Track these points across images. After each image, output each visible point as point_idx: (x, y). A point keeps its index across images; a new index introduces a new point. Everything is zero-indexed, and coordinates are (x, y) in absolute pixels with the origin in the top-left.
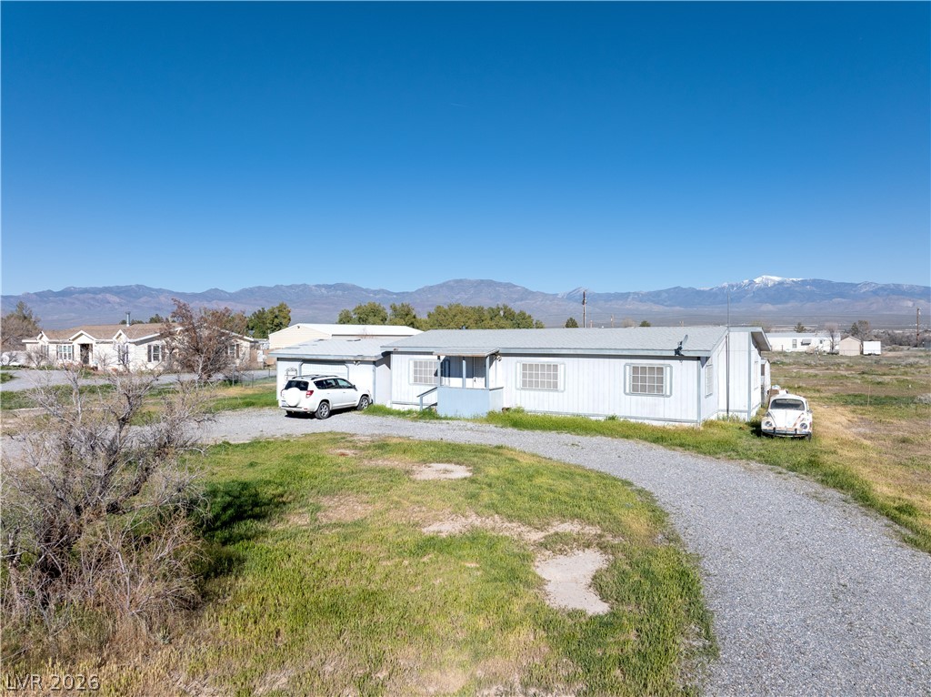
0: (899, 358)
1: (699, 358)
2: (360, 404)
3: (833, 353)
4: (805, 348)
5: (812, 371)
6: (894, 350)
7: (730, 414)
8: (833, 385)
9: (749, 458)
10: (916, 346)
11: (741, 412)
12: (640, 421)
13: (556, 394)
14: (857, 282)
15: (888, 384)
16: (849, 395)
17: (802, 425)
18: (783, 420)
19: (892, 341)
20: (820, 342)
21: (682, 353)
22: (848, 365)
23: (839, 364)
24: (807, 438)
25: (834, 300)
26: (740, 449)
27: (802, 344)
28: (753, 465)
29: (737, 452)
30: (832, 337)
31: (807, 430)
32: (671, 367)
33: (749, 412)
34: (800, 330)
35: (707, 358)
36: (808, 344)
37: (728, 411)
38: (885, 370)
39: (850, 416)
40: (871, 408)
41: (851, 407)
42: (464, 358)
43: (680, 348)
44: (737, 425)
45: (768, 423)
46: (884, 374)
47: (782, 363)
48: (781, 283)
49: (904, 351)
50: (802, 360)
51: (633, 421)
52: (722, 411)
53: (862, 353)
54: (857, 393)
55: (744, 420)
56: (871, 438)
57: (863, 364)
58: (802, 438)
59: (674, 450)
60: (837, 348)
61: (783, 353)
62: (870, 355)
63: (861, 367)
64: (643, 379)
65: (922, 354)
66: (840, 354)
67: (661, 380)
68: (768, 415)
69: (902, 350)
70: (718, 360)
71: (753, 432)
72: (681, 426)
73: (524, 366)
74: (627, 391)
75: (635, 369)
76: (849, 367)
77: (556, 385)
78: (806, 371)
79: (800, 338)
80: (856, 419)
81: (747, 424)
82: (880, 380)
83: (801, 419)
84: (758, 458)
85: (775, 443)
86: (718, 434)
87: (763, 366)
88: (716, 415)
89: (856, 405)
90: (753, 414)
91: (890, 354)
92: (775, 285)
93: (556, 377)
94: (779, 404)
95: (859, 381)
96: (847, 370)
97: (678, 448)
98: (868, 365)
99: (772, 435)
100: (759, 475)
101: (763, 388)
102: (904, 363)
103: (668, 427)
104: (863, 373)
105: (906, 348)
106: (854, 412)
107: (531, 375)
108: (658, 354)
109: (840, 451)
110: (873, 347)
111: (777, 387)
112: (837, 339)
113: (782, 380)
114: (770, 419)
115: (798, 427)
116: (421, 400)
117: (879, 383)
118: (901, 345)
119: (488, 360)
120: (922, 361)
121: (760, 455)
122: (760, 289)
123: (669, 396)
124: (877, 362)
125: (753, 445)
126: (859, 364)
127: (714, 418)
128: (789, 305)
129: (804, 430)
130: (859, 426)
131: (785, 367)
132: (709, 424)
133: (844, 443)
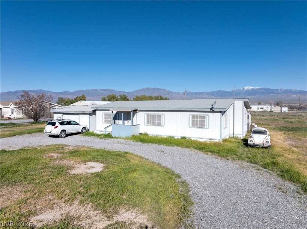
0: (295, 113)
1: (221, 112)
2: (82, 131)
3: (271, 112)
4: (262, 110)
5: (265, 118)
6: (291, 111)
7: (235, 135)
8: (274, 123)
9: (242, 160)
10: (299, 109)
11: (239, 134)
12: (195, 139)
13: (161, 127)
14: (278, 89)
15: (294, 122)
16: (281, 127)
17: (267, 142)
18: (258, 139)
19: (290, 108)
20: (267, 108)
21: (213, 109)
22: (277, 116)
23: (274, 115)
24: (269, 147)
25: (270, 94)
26: (238, 154)
27: (261, 108)
28: (245, 164)
29: (237, 155)
30: (271, 106)
31: (269, 144)
32: (209, 116)
33: (242, 135)
34: (260, 104)
35: (225, 112)
36: (263, 108)
37: (234, 134)
38: (291, 117)
39: (284, 136)
40: (291, 132)
41: (283, 132)
42: (122, 112)
43: (213, 107)
44: (237, 141)
45: (251, 140)
46: (291, 119)
47: (254, 115)
48: (253, 89)
49: (295, 111)
50: (261, 114)
51: (193, 139)
52: (231, 134)
53: (281, 111)
54: (284, 126)
55: (241, 138)
56: (296, 147)
57: (283, 115)
58: (266, 147)
59: (207, 154)
60: (272, 110)
61: (254, 111)
62: (284, 112)
63: (282, 116)
64: (197, 121)
65: (302, 112)
66: (274, 112)
67: (204, 121)
68: (251, 137)
69: (294, 111)
70: (229, 112)
71: (244, 144)
72: (213, 141)
73: (148, 115)
74: (190, 126)
75: (193, 117)
76: (278, 116)
77: (160, 123)
78: (263, 118)
79: (260, 106)
80: (286, 137)
81: (242, 140)
82: (291, 121)
83: (266, 139)
84: (246, 159)
85: (255, 150)
86: (229, 145)
87: (248, 116)
88: (229, 136)
89: (285, 131)
90: (244, 135)
91: (291, 112)
92: (251, 90)
93: (160, 120)
94: (256, 132)
95: (283, 121)
96: (277, 117)
97: (210, 153)
98: (284, 115)
99: (253, 146)
100: (247, 171)
101: (248, 124)
102: (297, 115)
103: (207, 142)
104: (284, 118)
105: (295, 110)
106: (285, 134)
107: (151, 119)
108: (203, 110)
109: (285, 155)
110: (285, 109)
111: (254, 124)
112: (273, 107)
113: (255, 121)
114: (252, 139)
115: (265, 142)
116: (106, 130)
117: (291, 122)
118: (293, 109)
119: (132, 113)
120: (303, 114)
121: (248, 158)
122: (246, 91)
123: (208, 128)
124: (287, 114)
125: (244, 151)
126: (281, 115)
127: (227, 137)
128: (256, 96)
129: (267, 144)
130: (289, 141)
131: (255, 116)
132: (225, 140)
133: (285, 150)
